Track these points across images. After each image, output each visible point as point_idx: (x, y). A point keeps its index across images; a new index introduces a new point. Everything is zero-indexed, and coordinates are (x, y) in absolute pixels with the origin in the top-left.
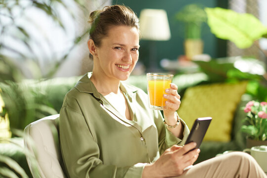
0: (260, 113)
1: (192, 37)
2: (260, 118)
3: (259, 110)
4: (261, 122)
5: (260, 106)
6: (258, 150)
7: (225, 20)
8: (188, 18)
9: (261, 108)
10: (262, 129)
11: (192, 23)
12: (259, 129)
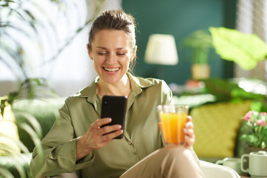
0: (259, 121)
1: (199, 62)
2: (259, 125)
3: (258, 118)
4: (260, 130)
5: (259, 115)
6: (256, 155)
7: (228, 40)
8: (195, 43)
9: (259, 117)
10: (261, 137)
11: (199, 49)
12: (258, 138)
